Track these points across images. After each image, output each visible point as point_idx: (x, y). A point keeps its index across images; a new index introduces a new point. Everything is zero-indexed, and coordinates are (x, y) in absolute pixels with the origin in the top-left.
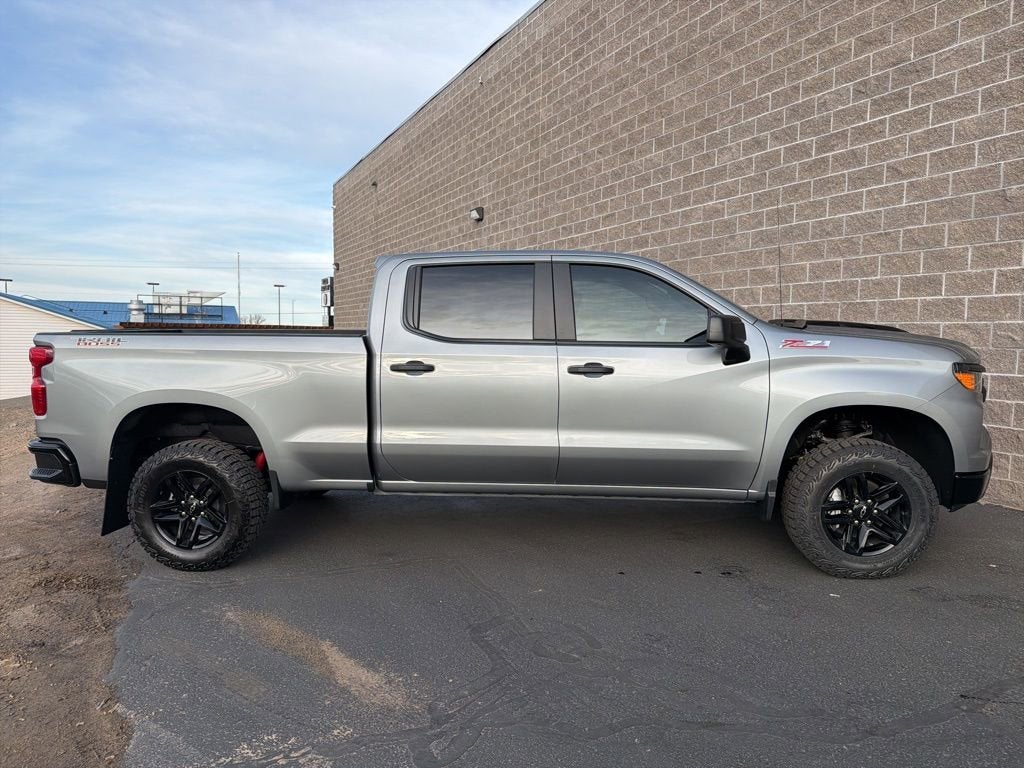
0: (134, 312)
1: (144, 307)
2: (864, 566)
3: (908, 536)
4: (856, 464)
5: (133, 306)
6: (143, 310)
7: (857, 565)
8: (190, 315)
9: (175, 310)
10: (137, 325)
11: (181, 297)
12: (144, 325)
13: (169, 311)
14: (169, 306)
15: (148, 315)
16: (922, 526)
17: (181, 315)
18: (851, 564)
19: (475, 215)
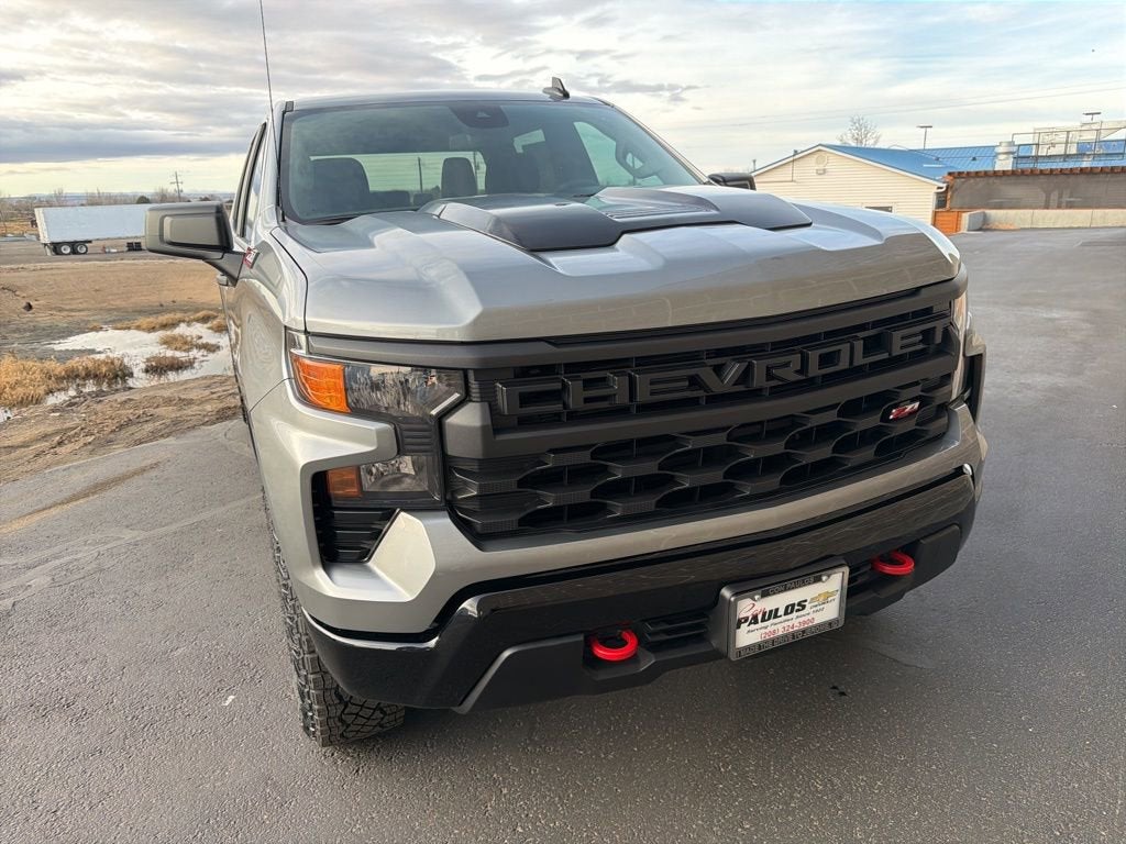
0: (1002, 157)
1: (1015, 149)
5: (1000, 150)
6: (1013, 153)
8: (1080, 155)
9: (1059, 150)
10: (1004, 173)
11: (1068, 132)
12: (1013, 173)
13: (1053, 152)
14: (1053, 145)
15: (1018, 158)
17: (1066, 157)
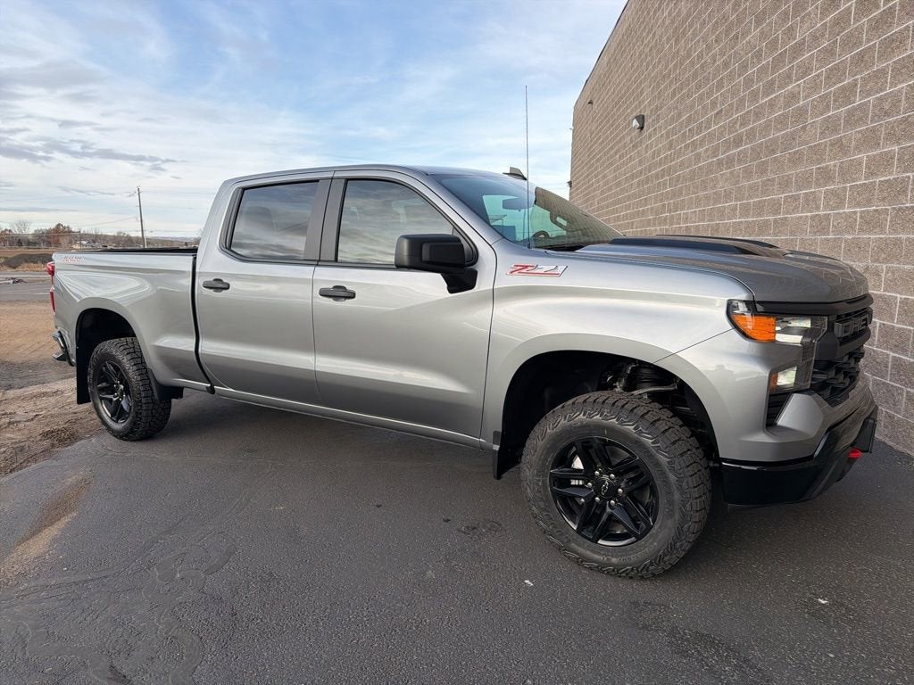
2: (596, 557)
3: (653, 531)
4: (584, 426)
7: (589, 553)
16: (670, 523)
18: (581, 550)
19: (635, 123)
